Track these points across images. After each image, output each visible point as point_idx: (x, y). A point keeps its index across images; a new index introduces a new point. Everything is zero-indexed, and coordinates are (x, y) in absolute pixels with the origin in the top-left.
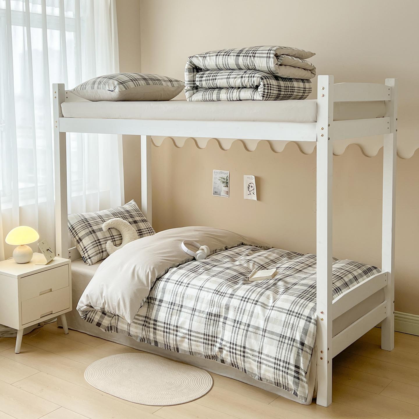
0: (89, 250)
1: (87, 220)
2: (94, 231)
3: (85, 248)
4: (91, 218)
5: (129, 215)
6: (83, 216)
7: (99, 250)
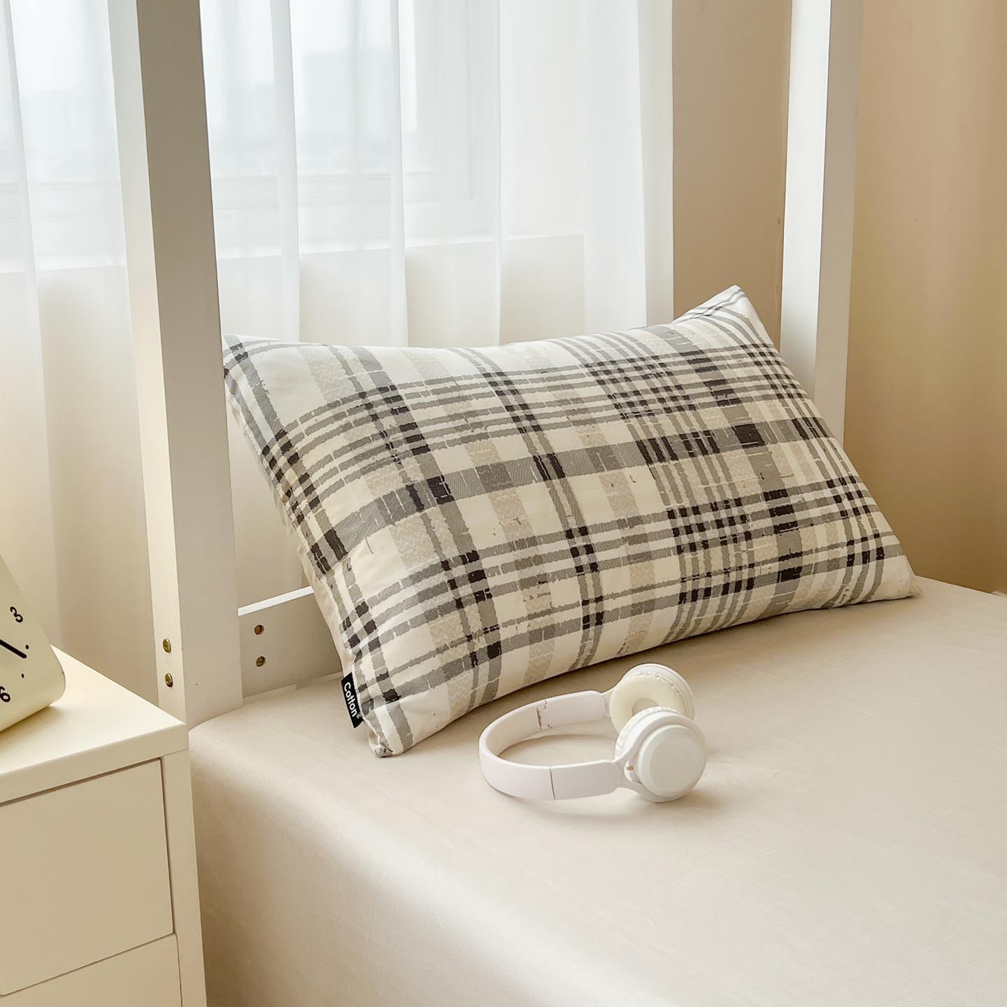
0: (389, 635)
1: (399, 398)
2: (440, 489)
3: (362, 609)
4: (430, 382)
5: (708, 384)
6: (369, 363)
7: (469, 638)
